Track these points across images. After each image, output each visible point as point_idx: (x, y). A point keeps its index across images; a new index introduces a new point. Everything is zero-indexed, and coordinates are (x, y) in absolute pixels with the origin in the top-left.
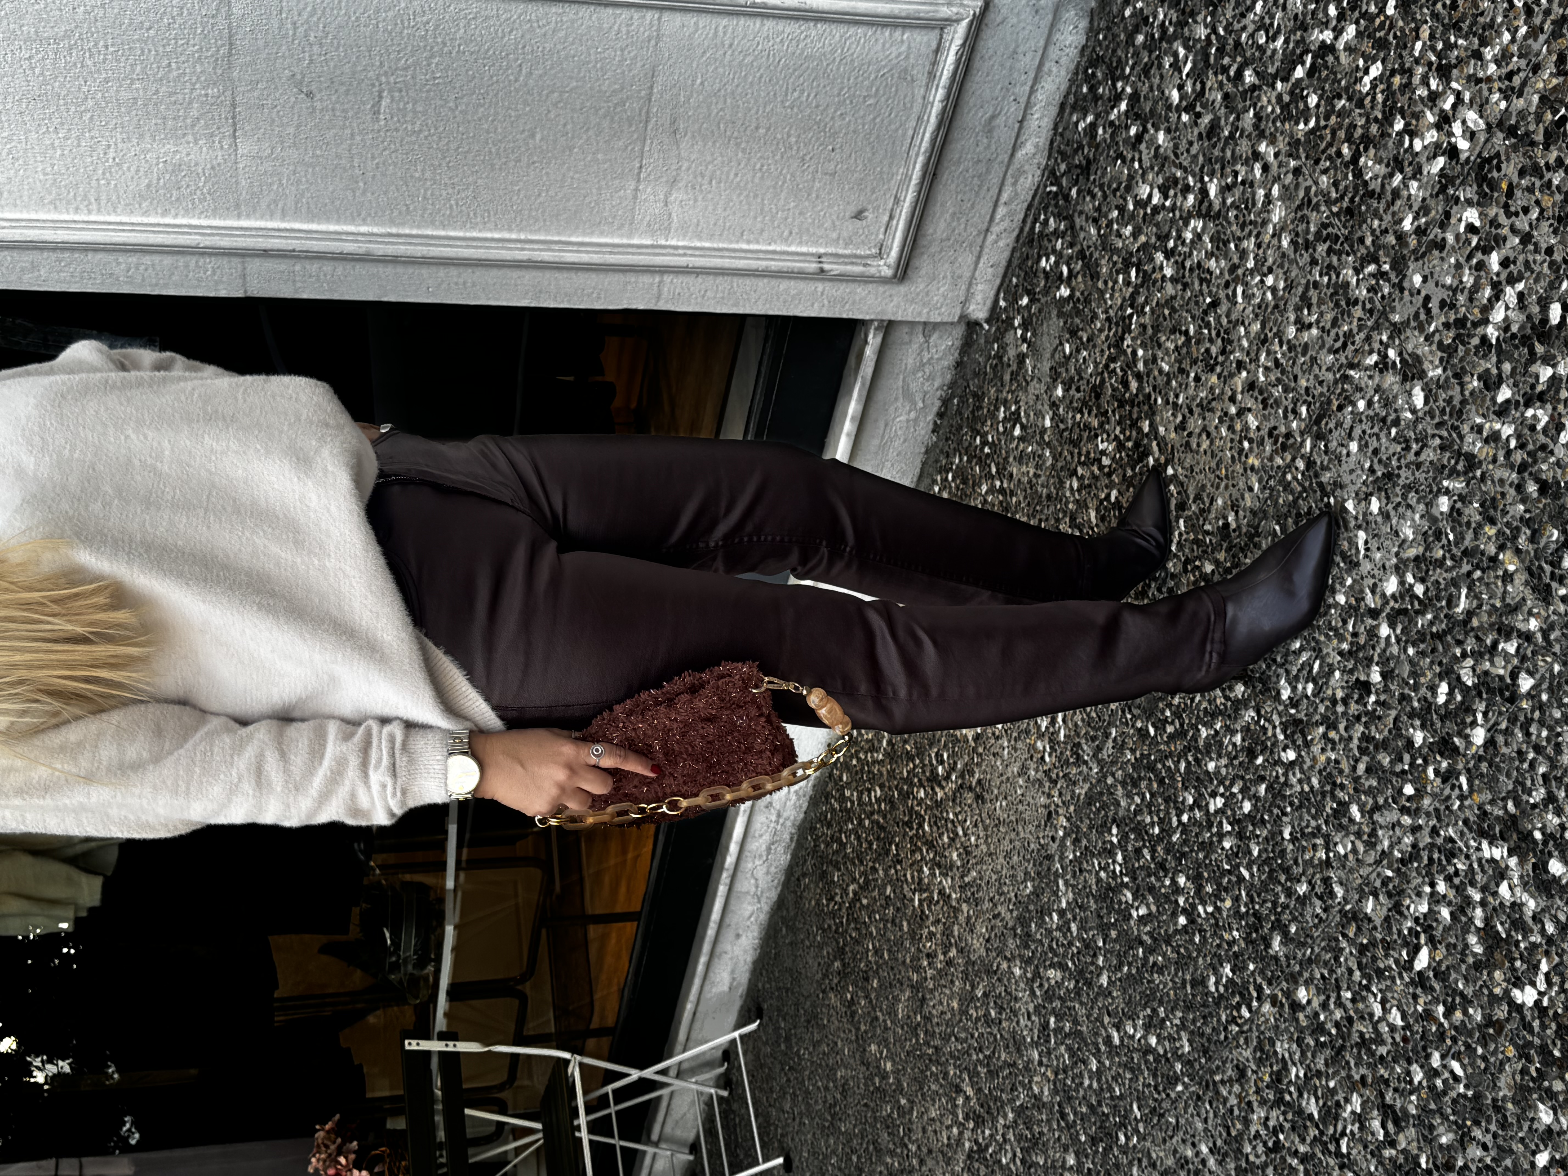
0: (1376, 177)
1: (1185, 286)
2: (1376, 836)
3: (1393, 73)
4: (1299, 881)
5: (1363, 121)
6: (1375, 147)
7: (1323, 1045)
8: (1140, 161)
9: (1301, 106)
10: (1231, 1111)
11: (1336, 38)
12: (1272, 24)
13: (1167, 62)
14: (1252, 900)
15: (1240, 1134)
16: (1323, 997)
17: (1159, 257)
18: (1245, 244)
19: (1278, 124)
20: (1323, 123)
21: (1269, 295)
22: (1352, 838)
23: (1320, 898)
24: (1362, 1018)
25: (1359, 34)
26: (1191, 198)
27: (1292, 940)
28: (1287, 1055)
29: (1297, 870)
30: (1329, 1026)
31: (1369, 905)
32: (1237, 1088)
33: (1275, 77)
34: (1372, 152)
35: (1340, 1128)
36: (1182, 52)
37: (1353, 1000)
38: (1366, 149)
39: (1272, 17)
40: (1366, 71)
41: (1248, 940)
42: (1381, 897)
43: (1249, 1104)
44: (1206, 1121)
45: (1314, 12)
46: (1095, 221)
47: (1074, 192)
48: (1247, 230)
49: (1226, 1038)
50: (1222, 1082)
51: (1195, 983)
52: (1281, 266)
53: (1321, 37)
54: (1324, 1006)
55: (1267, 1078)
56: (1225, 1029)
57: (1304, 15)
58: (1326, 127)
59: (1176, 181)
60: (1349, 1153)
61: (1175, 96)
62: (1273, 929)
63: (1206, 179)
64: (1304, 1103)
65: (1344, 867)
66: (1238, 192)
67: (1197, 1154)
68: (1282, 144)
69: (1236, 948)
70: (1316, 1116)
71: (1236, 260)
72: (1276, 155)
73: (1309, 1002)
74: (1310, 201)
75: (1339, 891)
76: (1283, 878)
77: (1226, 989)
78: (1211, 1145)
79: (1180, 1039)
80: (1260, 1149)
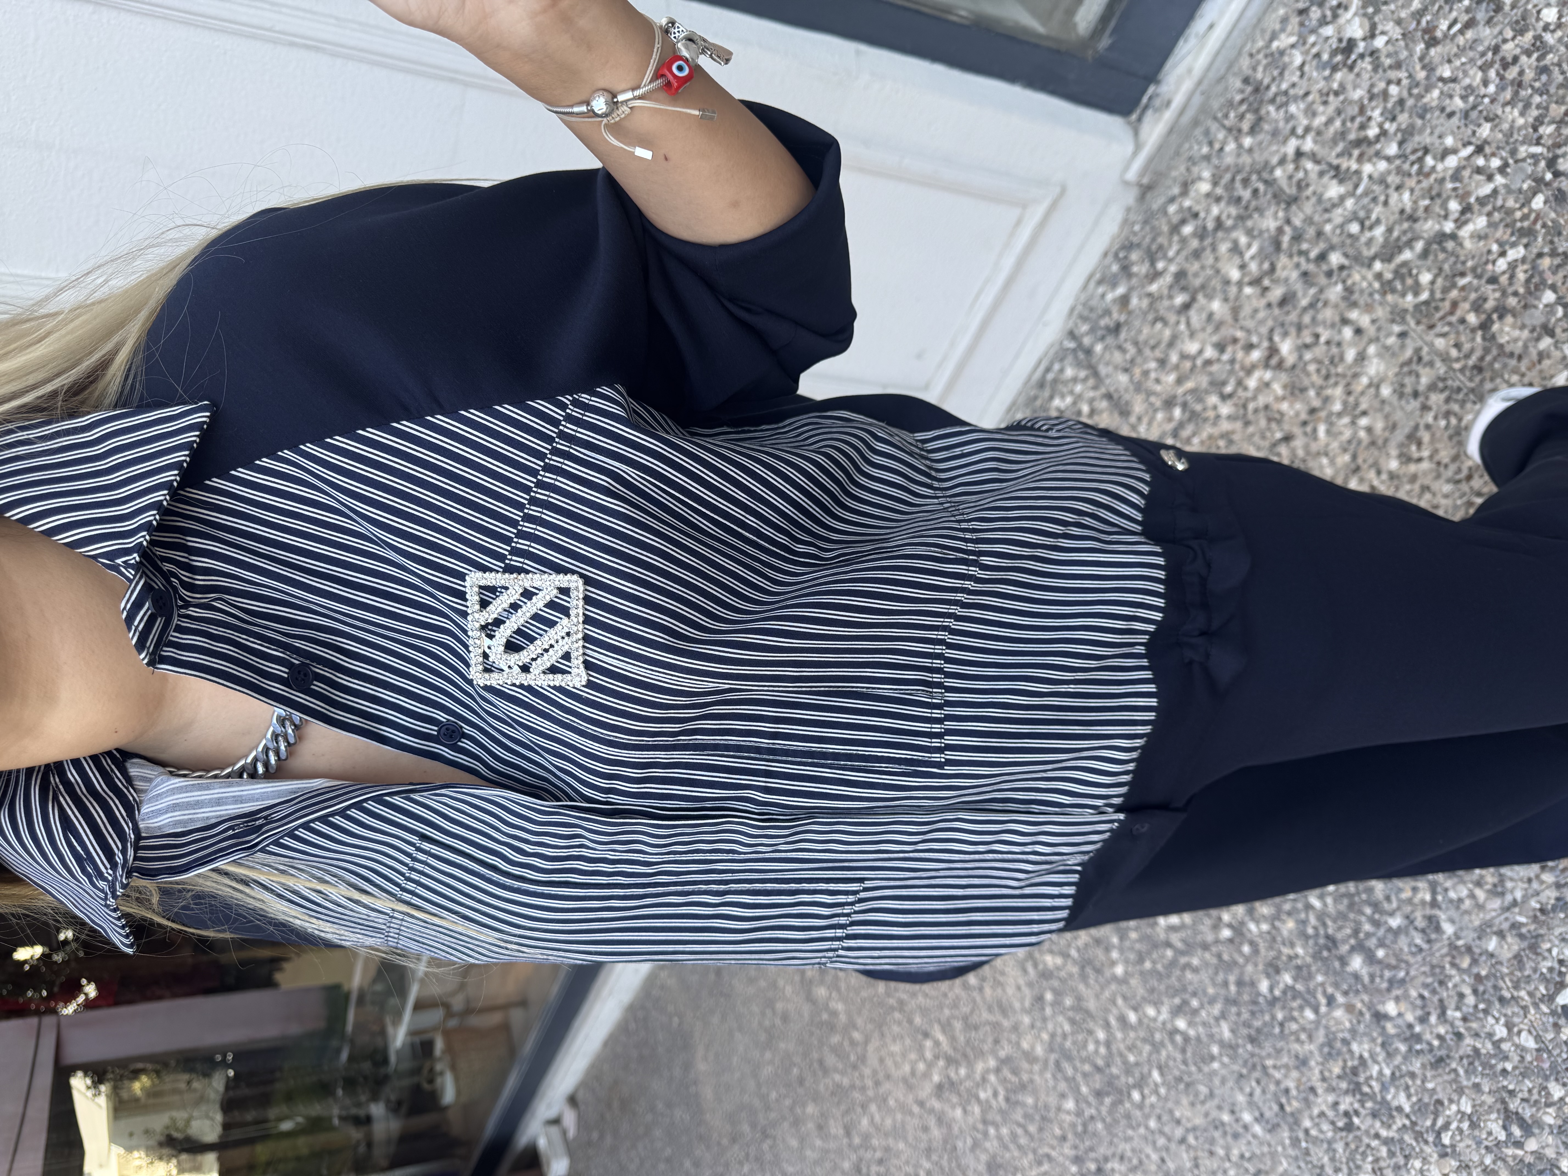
0: (1516, 340)
1: (1247, 423)
2: (1503, 886)
3: (1540, 255)
4: (1392, 914)
5: (1497, 295)
6: (1514, 316)
7: (1418, 1052)
8: (1188, 324)
9: (1409, 281)
10: (1287, 1091)
11: (1459, 228)
12: (1368, 218)
13: (1224, 248)
14: (1324, 925)
15: (1299, 1111)
16: (1419, 1013)
17: (1213, 399)
18: (1329, 392)
19: (1377, 297)
20: (1438, 295)
21: (1362, 434)
22: (1470, 886)
23: (1423, 931)
24: (1477, 1035)
25: (1491, 225)
26: (1256, 355)
27: (1380, 962)
28: (1366, 1055)
29: (1386, 906)
30: (1427, 1036)
31: (1492, 944)
32: (1295, 1074)
33: (1373, 259)
34: (1509, 319)
35: (1440, 1122)
36: (1243, 240)
37: (1465, 1019)
38: (1501, 317)
39: (1369, 212)
40: (1503, 254)
41: (1316, 956)
42: (1509, 939)
43: (1312, 1090)
44: (1251, 1095)
45: (1427, 209)
46: (1126, 370)
47: (1099, 348)
48: (1332, 381)
49: (1282, 1031)
50: (1275, 1067)
51: (1240, 983)
52: (1381, 410)
53: (1437, 227)
54: (1423, 1020)
55: (1337, 1070)
56: (1282, 1025)
57: (1415, 210)
58: (1443, 300)
59: (1235, 341)
60: (1453, 1146)
61: (1235, 274)
62: (1353, 949)
63: (1277, 338)
64: (1389, 1097)
65: (1458, 908)
66: (1319, 351)
67: (1237, 1120)
68: (1380, 312)
69: (1299, 962)
70: (1407, 1109)
71: (1316, 403)
72: (1373, 321)
73: (1400, 1015)
74: (1420, 359)
75: (1449, 929)
76: (1368, 911)
77: (1284, 992)
78: (1257, 1114)
79: (1219, 1026)
80: (1325, 1127)
